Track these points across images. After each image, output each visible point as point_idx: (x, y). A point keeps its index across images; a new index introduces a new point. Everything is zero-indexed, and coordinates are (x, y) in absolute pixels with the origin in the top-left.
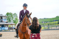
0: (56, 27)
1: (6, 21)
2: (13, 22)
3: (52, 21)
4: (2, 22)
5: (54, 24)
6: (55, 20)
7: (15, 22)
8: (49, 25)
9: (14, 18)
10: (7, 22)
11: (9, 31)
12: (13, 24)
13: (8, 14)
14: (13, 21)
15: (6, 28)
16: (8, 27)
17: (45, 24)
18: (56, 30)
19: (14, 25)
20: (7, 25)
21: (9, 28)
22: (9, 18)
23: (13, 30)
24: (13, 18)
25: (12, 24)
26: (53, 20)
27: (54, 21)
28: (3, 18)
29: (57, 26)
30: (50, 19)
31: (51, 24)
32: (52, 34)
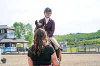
0: (97, 49)
1: (13, 37)
2: (24, 38)
3: (91, 39)
4: (6, 37)
5: (94, 43)
6: (95, 36)
7: (27, 38)
8: (85, 44)
9: (26, 33)
10: (15, 39)
11: (18, 54)
12: (25, 43)
13: (16, 25)
14: (25, 36)
15: (13, 49)
16: (15, 46)
17: (79, 43)
18: (97, 53)
19: (27, 44)
20: (15, 43)
21: (17, 49)
22: (18, 31)
23: (25, 53)
24: (24, 31)
25: (23, 43)
26: (92, 37)
27: (94, 38)
28: (8, 31)
29: (99, 47)
30: (88, 34)
31: (88, 44)
32: (91, 59)
